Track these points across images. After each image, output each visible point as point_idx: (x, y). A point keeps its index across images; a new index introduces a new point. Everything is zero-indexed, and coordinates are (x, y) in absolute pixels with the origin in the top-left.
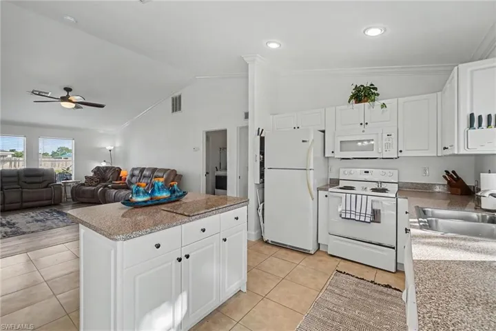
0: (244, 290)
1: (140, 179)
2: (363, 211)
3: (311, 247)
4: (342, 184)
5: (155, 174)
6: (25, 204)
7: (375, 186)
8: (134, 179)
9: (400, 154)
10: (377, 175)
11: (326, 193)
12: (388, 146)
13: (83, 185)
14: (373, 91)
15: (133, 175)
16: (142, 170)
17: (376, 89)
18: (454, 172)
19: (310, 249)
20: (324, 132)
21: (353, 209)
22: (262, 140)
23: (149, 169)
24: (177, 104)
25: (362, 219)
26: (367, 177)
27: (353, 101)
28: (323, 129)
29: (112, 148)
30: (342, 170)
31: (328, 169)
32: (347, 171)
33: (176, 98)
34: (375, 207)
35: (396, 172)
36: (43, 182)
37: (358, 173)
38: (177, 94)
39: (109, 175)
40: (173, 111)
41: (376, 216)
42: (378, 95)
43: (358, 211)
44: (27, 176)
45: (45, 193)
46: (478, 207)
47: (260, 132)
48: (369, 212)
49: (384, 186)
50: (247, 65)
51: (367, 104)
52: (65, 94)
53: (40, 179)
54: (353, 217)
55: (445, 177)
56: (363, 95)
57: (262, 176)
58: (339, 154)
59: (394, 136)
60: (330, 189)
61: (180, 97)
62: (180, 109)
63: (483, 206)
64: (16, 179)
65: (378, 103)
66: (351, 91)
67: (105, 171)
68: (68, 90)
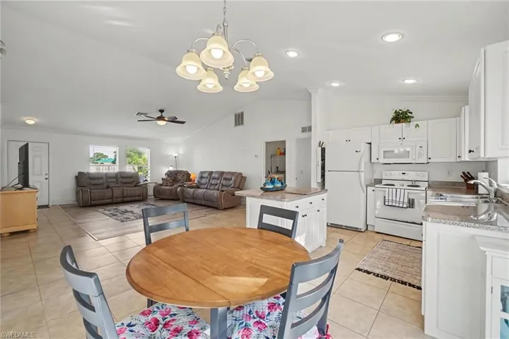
0: (324, 245)
1: (209, 180)
2: (402, 200)
3: (362, 227)
4: (384, 182)
5: (224, 176)
6: (125, 199)
7: (410, 183)
8: (204, 181)
9: (429, 160)
10: (412, 175)
11: (373, 188)
12: (420, 155)
13: (161, 185)
14: (409, 115)
15: (202, 177)
16: (211, 173)
17: (411, 113)
18: (468, 173)
19: (361, 227)
20: (370, 144)
21: (394, 199)
22: (323, 150)
23: (216, 172)
24: (239, 119)
25: (401, 205)
26: (404, 177)
27: (394, 122)
28: (370, 142)
29: (176, 155)
30: (384, 172)
31: (373, 172)
32: (388, 173)
33: (239, 115)
34: (411, 197)
35: (426, 174)
36: (133, 182)
37: (397, 174)
38: (239, 111)
39: (180, 177)
40: (236, 125)
41: (411, 204)
42: (413, 117)
43: (398, 199)
44: (122, 177)
45: (137, 191)
46: (477, 193)
47: (320, 144)
48: (406, 200)
49: (417, 183)
50: (310, 94)
51: (404, 124)
52: (159, 114)
53: (131, 180)
54: (394, 204)
55: (462, 176)
56: (401, 117)
57: (323, 176)
58: (382, 160)
59: (425, 148)
60: (376, 186)
61: (242, 114)
62: (242, 124)
63: (479, 193)
64: (114, 180)
65: (413, 124)
66: (392, 115)
67: (176, 174)
68: (162, 111)
